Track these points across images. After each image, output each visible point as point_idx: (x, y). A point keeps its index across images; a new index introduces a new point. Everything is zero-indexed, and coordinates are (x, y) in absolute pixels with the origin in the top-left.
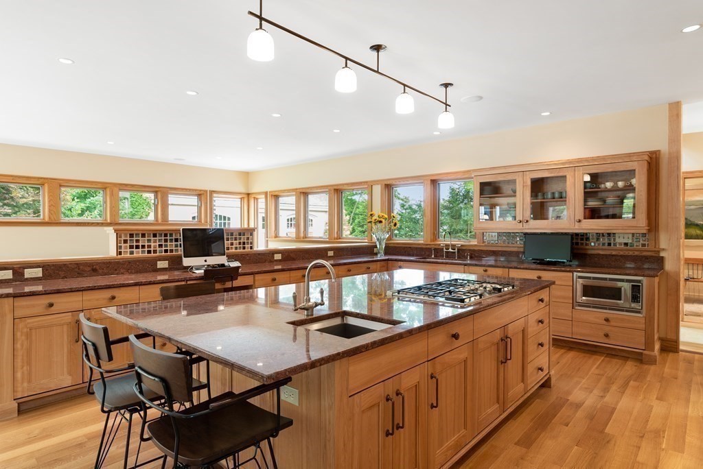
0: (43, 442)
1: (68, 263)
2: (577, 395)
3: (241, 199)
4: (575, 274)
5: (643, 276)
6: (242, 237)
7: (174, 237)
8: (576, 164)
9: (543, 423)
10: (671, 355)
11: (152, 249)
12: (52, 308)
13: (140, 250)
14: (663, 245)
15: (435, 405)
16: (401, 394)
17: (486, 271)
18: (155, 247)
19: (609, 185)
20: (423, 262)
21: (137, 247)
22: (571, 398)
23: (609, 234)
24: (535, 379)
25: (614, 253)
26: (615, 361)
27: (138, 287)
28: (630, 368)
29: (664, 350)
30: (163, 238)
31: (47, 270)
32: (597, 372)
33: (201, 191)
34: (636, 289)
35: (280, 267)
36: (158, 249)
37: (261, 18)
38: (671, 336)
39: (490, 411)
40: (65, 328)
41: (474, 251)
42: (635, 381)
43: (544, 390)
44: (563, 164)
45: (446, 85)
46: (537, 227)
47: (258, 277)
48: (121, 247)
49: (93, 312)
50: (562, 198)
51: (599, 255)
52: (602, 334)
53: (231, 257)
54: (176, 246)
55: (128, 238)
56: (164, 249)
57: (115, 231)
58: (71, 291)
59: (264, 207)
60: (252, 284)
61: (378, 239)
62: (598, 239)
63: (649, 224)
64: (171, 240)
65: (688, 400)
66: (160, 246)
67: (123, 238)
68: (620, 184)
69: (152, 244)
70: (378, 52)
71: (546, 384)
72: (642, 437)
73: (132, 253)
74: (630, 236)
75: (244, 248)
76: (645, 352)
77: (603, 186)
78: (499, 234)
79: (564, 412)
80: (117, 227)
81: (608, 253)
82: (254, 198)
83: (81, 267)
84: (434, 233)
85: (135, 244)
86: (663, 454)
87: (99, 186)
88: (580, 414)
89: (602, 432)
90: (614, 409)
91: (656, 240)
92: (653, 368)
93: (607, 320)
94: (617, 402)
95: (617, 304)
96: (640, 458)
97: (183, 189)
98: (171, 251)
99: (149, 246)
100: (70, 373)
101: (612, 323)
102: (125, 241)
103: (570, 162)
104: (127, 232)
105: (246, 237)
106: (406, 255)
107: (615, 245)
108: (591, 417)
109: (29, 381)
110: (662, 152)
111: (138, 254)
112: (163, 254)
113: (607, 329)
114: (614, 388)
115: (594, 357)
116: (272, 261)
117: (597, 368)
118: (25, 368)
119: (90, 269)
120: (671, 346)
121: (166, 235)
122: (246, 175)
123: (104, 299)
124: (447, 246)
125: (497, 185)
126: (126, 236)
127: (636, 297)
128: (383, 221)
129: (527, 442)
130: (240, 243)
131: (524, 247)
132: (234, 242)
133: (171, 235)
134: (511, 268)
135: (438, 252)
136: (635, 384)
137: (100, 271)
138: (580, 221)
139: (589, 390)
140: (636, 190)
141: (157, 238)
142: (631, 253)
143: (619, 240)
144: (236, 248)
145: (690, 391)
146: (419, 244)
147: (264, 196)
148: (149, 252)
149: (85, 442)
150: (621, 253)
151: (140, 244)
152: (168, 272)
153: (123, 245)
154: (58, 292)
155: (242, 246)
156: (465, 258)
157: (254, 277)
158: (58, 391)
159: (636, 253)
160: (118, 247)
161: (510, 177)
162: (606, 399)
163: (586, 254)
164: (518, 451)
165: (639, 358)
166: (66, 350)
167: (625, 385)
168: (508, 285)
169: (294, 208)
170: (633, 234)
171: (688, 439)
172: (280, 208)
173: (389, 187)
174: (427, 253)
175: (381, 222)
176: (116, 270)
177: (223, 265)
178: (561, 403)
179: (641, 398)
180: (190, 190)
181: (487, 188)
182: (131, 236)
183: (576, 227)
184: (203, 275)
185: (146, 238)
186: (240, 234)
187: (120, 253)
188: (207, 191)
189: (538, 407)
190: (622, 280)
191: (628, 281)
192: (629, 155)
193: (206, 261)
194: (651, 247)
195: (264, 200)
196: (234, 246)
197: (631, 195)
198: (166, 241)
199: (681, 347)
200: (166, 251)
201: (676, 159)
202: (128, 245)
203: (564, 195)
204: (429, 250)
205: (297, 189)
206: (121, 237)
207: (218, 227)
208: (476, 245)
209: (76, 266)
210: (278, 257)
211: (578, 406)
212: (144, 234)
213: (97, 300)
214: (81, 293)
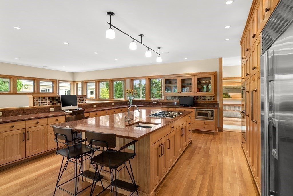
0: (18, 180)
1: (13, 110)
2: (199, 145)
3: (71, 83)
4: (195, 109)
5: (214, 109)
6: (82, 98)
7: (56, 99)
8: (194, 75)
9: (192, 153)
10: (221, 132)
11: (48, 104)
12: (13, 128)
13: (43, 104)
14: (218, 99)
15: (169, 148)
16: (162, 144)
17: (168, 109)
18: (49, 102)
19: (204, 81)
20: (145, 107)
21: (42, 103)
22: (198, 146)
23: (204, 96)
24: (188, 141)
25: (205, 102)
26: (207, 135)
27: (47, 118)
28: (211, 136)
29: (219, 131)
30: (52, 99)
31: (4, 113)
32: (203, 138)
33: (54, 80)
34: (212, 113)
35: (95, 110)
36: (50, 103)
37: (110, 24)
38: (221, 127)
39: (179, 150)
40: (18, 136)
41: (163, 102)
42: (213, 140)
43: (190, 145)
44: (191, 74)
45: (159, 48)
46: (184, 94)
47: (91, 113)
48: (35, 103)
49: (30, 129)
50: (191, 85)
51: (201, 103)
52: (203, 127)
53: (79, 106)
54: (57, 102)
55: (38, 99)
56: (52, 103)
57: (33, 96)
58: (21, 120)
59: (81, 87)
60: (88, 116)
61: (130, 99)
62: (201, 98)
63: (215, 94)
64: (55, 100)
65: (227, 144)
66: (51, 102)
67: (36, 99)
68: (207, 81)
69: (48, 102)
70: (141, 36)
71: (191, 143)
72: (218, 154)
73: (40, 105)
74: (210, 97)
75: (82, 103)
76: (215, 132)
77: (202, 82)
78: (171, 97)
79: (197, 150)
80: (34, 95)
81: (204, 102)
82: (76, 83)
83: (19, 111)
84: (149, 97)
85: (41, 102)
86: (224, 157)
87: (8, 77)
88: (201, 150)
89: (208, 154)
90: (210, 148)
91: (217, 98)
92: (217, 136)
93: (204, 123)
94: (210, 146)
95: (207, 118)
96: (219, 159)
97: (46, 79)
98: (55, 104)
99: (47, 102)
100: (20, 154)
101: (206, 124)
102: (37, 101)
103: (193, 74)
104: (37, 97)
105: (83, 98)
106: (140, 104)
107: (206, 100)
108: (204, 151)
109: (4, 158)
110: (218, 72)
111: (42, 105)
112: (52, 105)
113: (204, 125)
114: (208, 142)
115: (201, 134)
116: (93, 108)
117: (203, 137)
118: (2, 153)
119: (22, 112)
120: (221, 129)
121: (53, 98)
122: (73, 74)
123: (34, 123)
124: (154, 101)
125: (170, 80)
126: (37, 98)
127: (212, 116)
128: (132, 92)
129: (189, 159)
130: (81, 101)
131: (180, 101)
132: (79, 100)
133: (55, 98)
134: (176, 108)
135: (151, 103)
136: (214, 141)
137: (27, 113)
138: (196, 93)
139: (202, 143)
140: (212, 83)
141: (50, 99)
142: (210, 102)
143: (207, 98)
144: (80, 103)
145: (227, 141)
146: (144, 100)
147: (81, 82)
148: (46, 105)
149: (37, 178)
150: (207, 102)
151: (43, 102)
152: (54, 113)
153: (36, 102)
154: (16, 121)
155: (82, 102)
156: (160, 105)
157: (89, 113)
158: (16, 162)
159: (211, 102)
160: (34, 103)
161: (175, 78)
162: (207, 145)
163: (198, 103)
164: (188, 161)
165: (213, 133)
166: (19, 145)
167: (211, 141)
168: (181, 112)
169: (95, 87)
170: (210, 96)
171: (229, 153)
172: (88, 87)
173: (132, 80)
174: (147, 104)
175: (131, 93)
176: (33, 112)
177: (76, 109)
178: (196, 148)
179: (216, 144)
180: (49, 79)
181: (167, 81)
182: (39, 98)
183: (195, 94)
184: (72, 113)
185: (45, 99)
186: (81, 97)
187: (35, 105)
188: (56, 80)
189: (190, 149)
190: (208, 110)
191: (210, 111)
192: (210, 73)
193: (70, 108)
194: (215, 101)
195: (81, 84)
196: (79, 102)
197: (210, 85)
198: (53, 100)
199: (223, 130)
200: (53, 104)
201: (221, 74)
202: (38, 102)
203: (191, 84)
204: (148, 102)
205: (95, 80)
206: (35, 99)
207: (68, 95)
208: (163, 101)
209: (16, 111)
210: (95, 106)
211: (200, 148)
212: (45, 98)
213: (31, 124)
214: (25, 121)
